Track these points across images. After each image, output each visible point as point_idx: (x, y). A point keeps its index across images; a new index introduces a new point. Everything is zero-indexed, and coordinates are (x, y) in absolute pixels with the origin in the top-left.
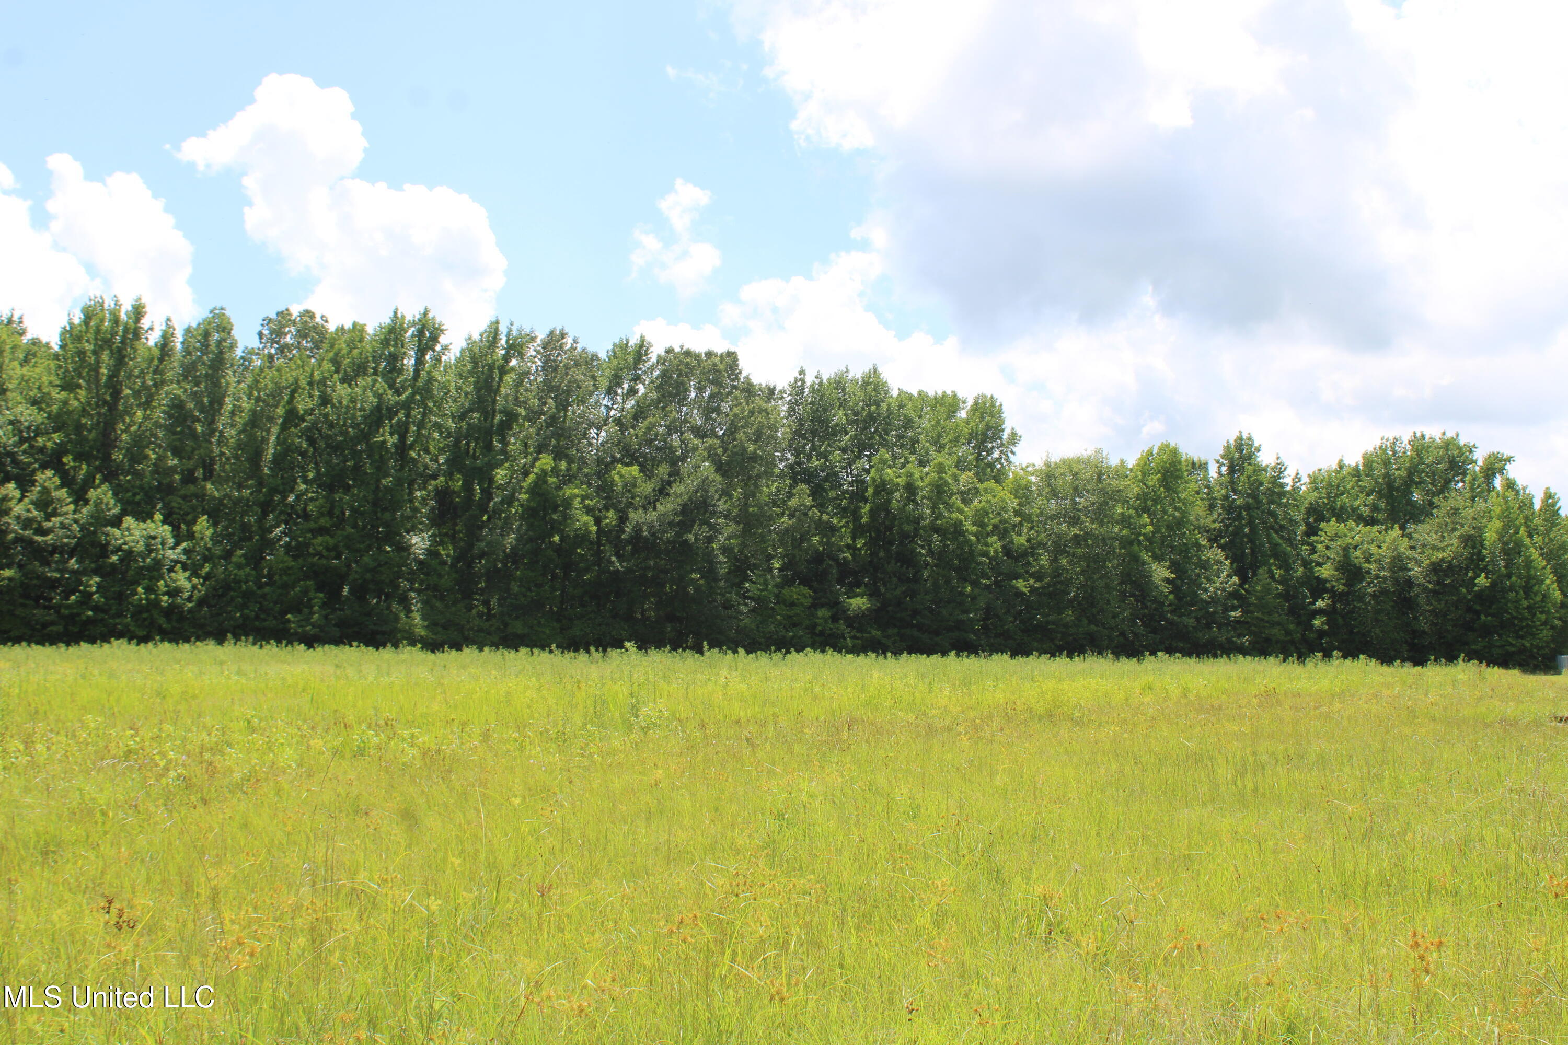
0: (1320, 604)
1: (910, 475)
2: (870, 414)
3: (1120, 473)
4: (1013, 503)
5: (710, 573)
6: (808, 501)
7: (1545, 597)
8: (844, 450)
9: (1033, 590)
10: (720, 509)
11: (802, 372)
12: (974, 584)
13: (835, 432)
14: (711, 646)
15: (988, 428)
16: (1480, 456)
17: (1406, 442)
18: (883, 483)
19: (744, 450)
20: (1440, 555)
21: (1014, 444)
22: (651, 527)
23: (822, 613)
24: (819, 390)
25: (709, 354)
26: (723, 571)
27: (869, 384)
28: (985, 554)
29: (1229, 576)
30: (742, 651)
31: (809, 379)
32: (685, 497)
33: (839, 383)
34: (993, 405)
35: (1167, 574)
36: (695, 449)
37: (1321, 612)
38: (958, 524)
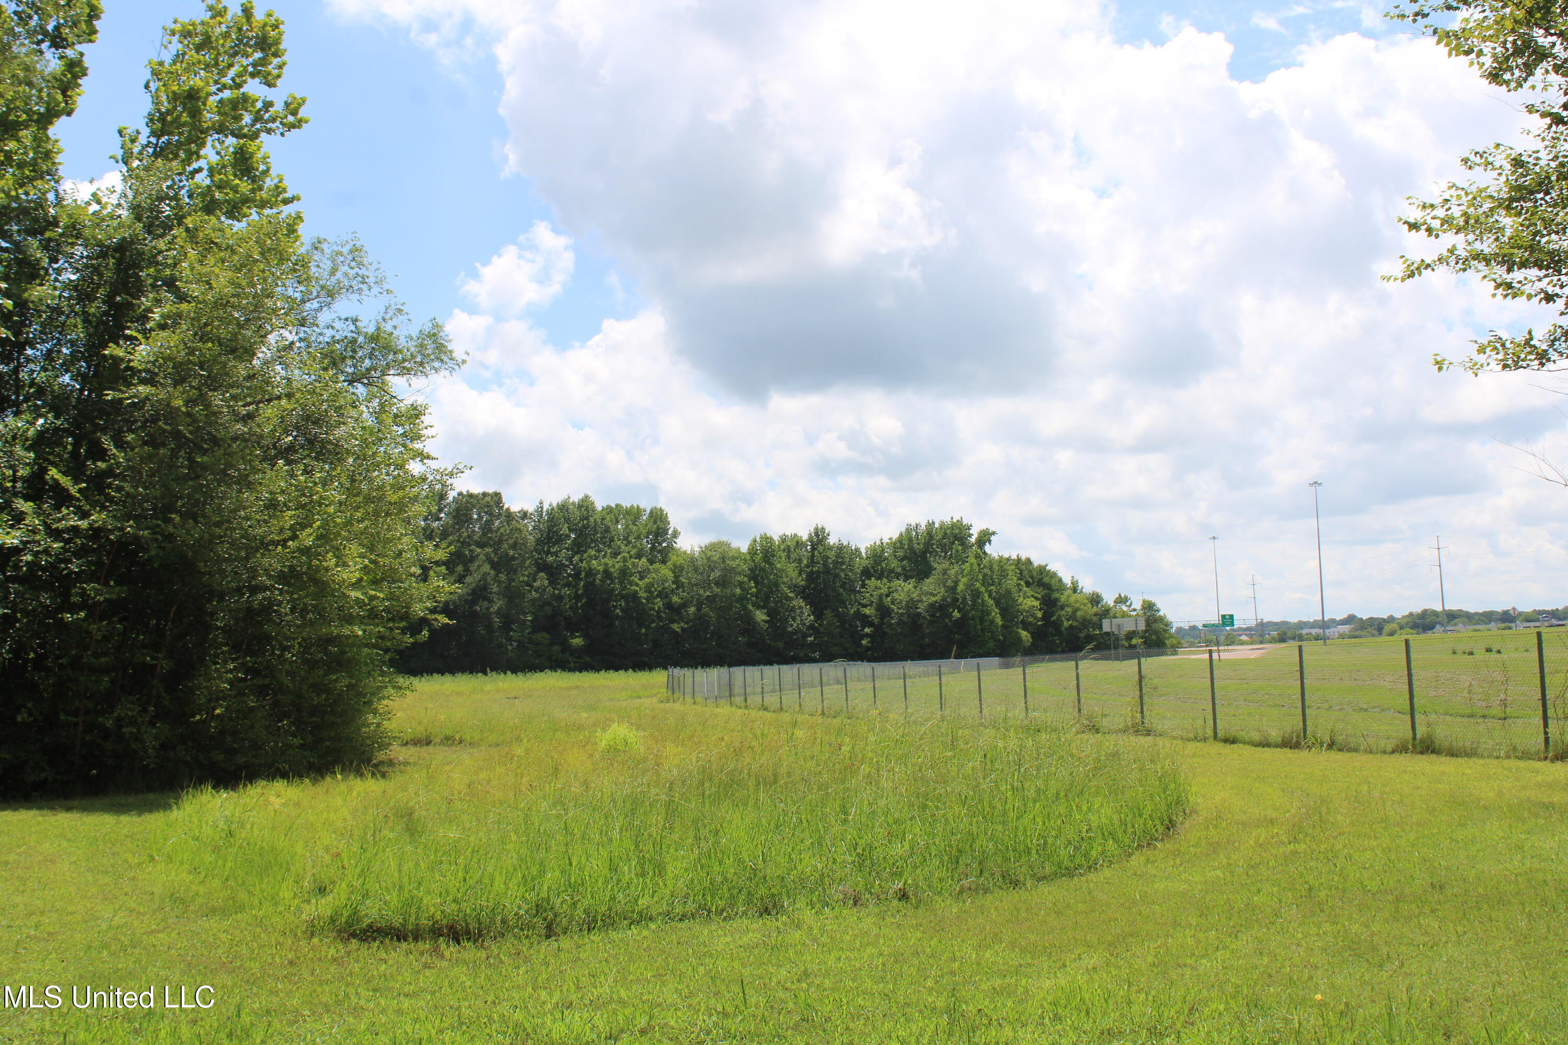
0: (867, 630)
1: (606, 564)
2: (583, 526)
3: (738, 556)
4: (670, 576)
5: (489, 627)
6: (546, 583)
7: (992, 622)
8: (567, 549)
9: (683, 629)
10: (494, 590)
11: (541, 503)
12: (648, 627)
13: (560, 540)
14: (492, 671)
15: (658, 528)
16: (975, 532)
17: (923, 526)
18: (590, 569)
19: (507, 554)
20: (934, 599)
21: (676, 537)
22: (454, 603)
23: (556, 648)
24: (551, 513)
25: (485, 494)
26: (496, 626)
27: (583, 506)
28: (653, 609)
29: (809, 615)
30: (509, 673)
31: (546, 507)
32: (474, 585)
33: (563, 507)
34: (662, 514)
35: (765, 617)
36: (478, 555)
37: (867, 635)
38: (636, 592)
